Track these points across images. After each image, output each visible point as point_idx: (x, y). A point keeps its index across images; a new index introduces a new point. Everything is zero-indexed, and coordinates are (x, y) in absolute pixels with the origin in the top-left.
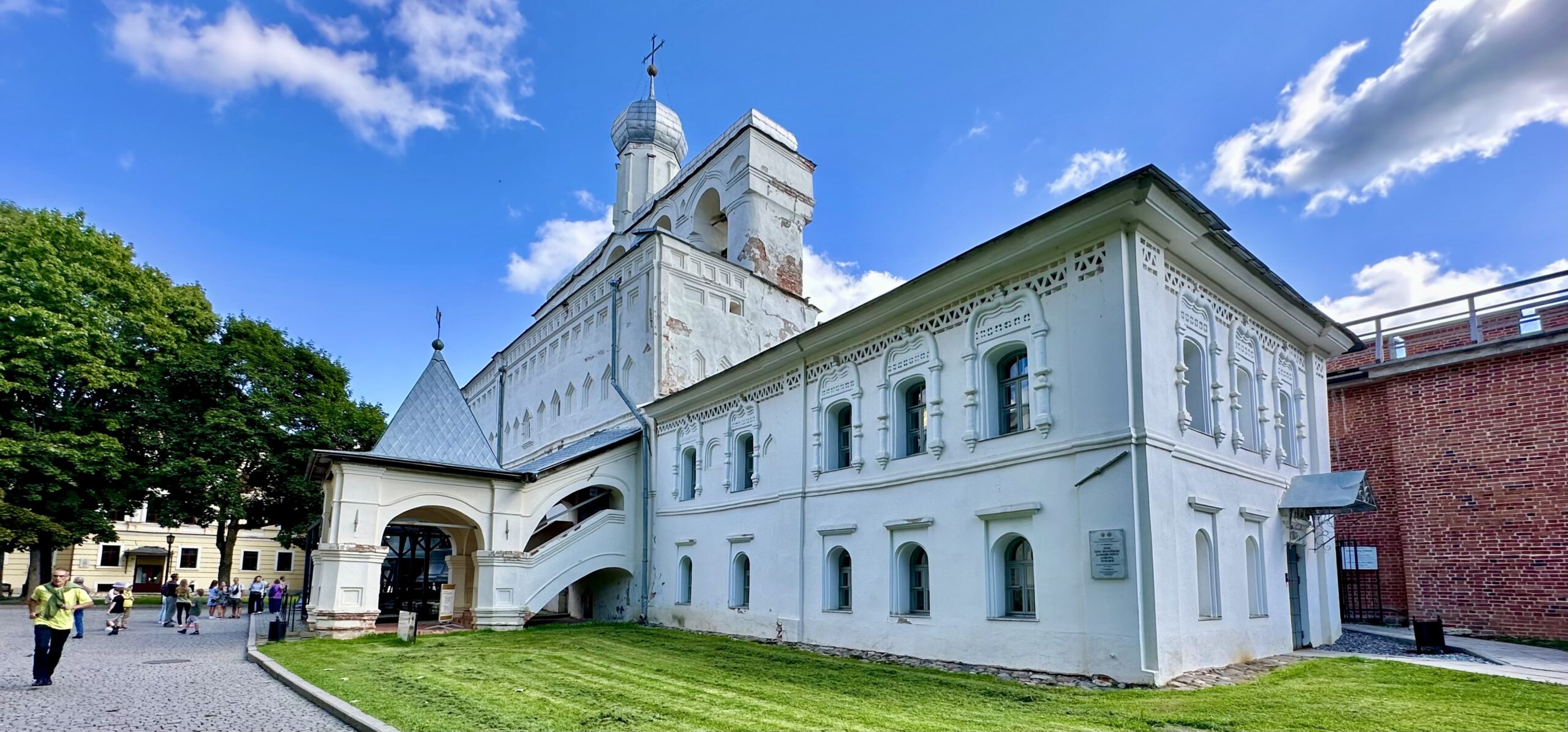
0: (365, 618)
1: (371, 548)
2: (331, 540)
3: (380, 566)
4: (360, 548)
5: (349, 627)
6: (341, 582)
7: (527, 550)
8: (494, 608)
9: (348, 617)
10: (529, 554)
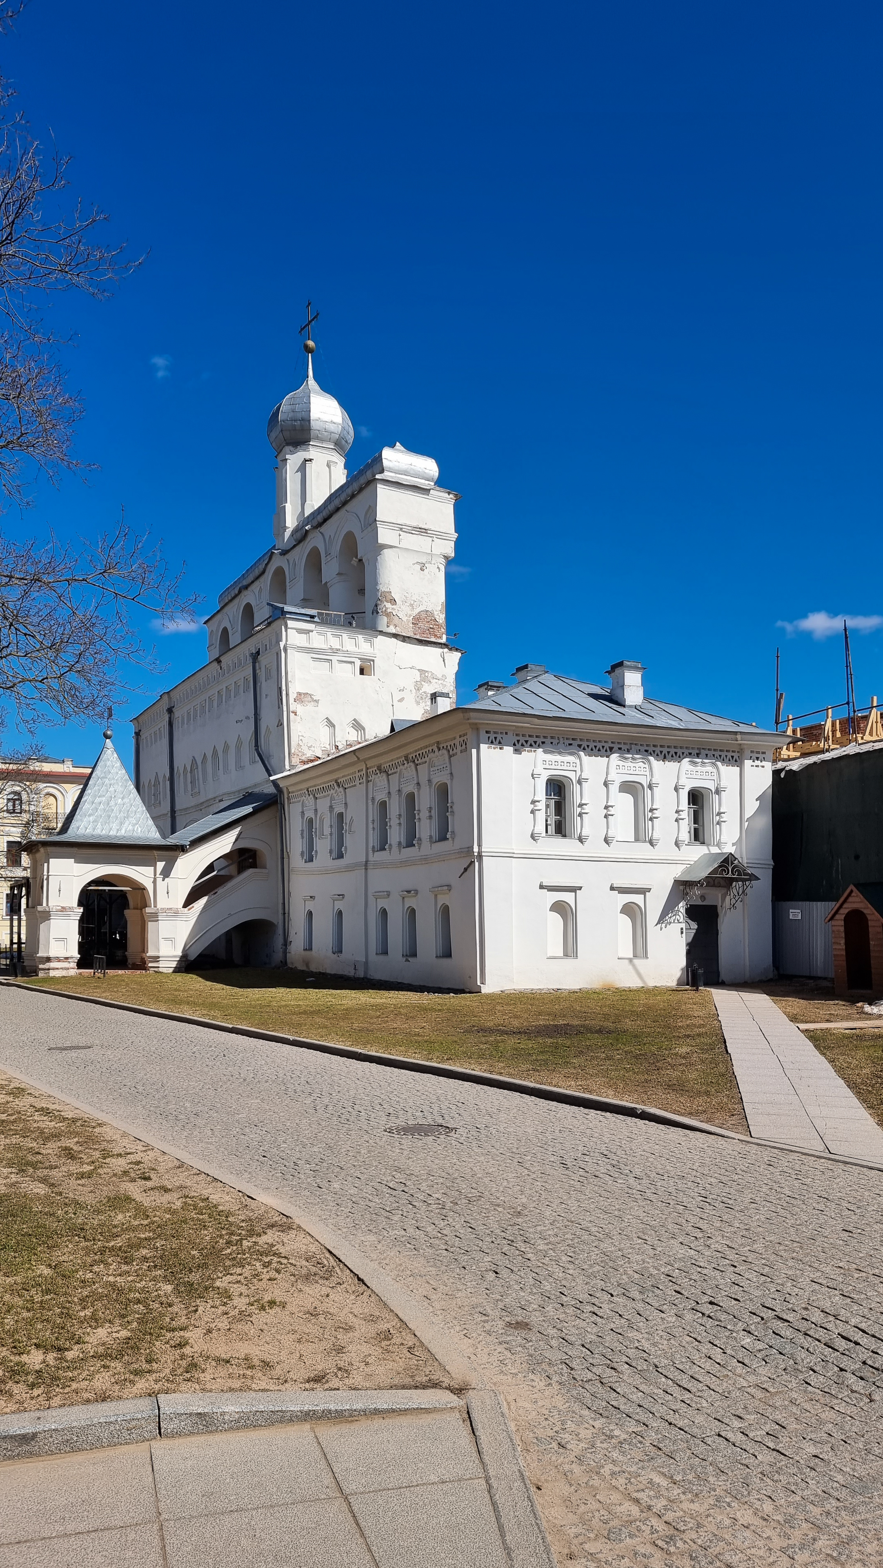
0: (69, 960)
1: (71, 909)
2: (44, 904)
3: (77, 922)
4: (63, 909)
5: (60, 967)
6: (53, 935)
7: (185, 906)
8: (161, 954)
9: (58, 959)
10: (186, 909)
